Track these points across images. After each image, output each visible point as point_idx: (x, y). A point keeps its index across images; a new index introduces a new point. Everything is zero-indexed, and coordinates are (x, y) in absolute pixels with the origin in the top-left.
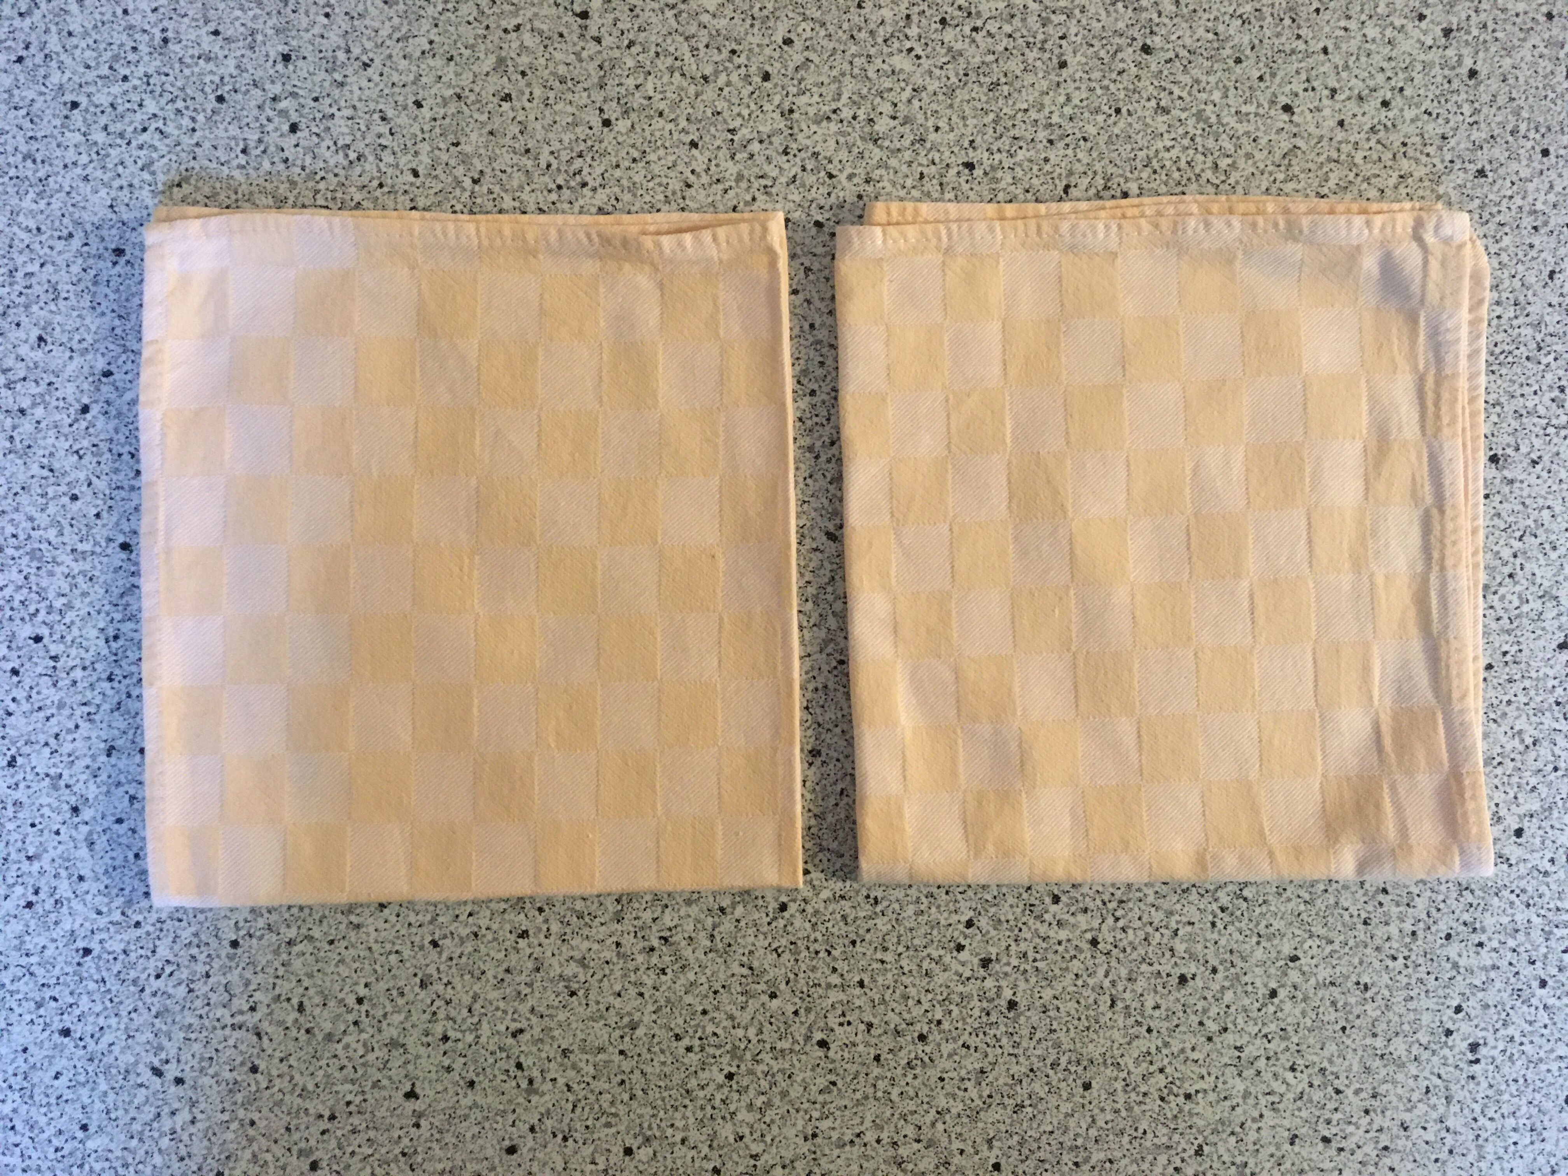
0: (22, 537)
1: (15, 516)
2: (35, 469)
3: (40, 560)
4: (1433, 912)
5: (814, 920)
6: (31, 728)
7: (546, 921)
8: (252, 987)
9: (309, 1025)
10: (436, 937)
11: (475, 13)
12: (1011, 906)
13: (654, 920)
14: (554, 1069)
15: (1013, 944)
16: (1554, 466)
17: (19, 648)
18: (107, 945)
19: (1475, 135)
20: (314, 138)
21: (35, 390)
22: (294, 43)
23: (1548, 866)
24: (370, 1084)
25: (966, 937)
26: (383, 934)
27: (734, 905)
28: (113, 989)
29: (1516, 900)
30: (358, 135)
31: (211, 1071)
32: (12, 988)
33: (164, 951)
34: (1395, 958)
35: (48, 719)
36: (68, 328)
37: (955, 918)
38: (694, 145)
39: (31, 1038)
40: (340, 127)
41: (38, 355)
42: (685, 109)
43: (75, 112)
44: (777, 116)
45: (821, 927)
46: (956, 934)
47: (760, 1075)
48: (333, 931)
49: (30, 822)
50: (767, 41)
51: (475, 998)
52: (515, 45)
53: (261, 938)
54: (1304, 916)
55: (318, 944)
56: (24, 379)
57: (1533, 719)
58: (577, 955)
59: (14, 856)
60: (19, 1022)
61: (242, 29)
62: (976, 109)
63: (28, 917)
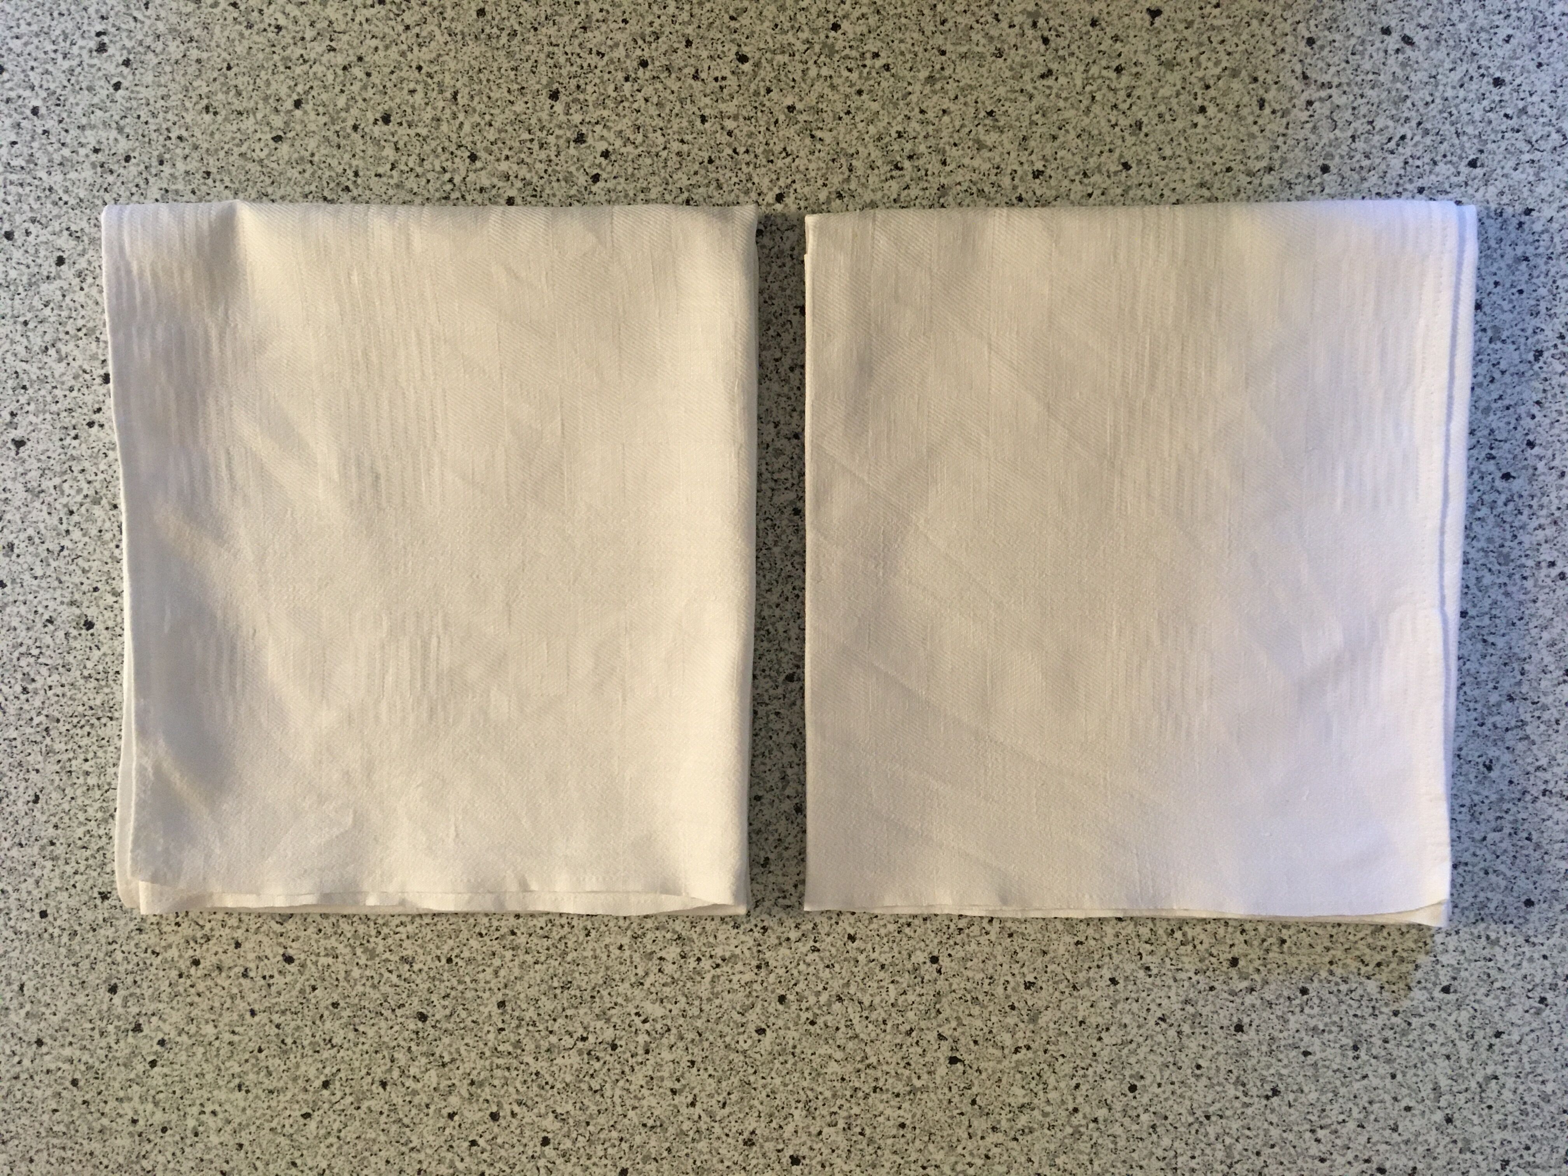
0: (1517, 577)
1: (1523, 597)
2: (1501, 642)
3: (1501, 554)
4: (142, 184)
5: (750, 185)
6: (1518, 389)
7: (1015, 188)
8: (1309, 126)
9: (1254, 86)
10: (1124, 174)
11: (1057, 1065)
12: (554, 195)
13: (907, 187)
14: (1012, 36)
15: (553, 157)
16: (31, 617)
17: (1525, 468)
18: (1453, 170)
19: (110, 932)
20: (1215, 952)
21: (1497, 719)
22: (1231, 1042)
23: (33, 228)
24: (1196, 26)
25: (600, 165)
26: (1177, 177)
27: (828, 201)
28: (1447, 126)
29: (62, 194)
30: (1172, 955)
31: (1353, 41)
32: (1550, 128)
33: (1396, 163)
34: (180, 138)
35: (1501, 397)
36: (1462, 778)
37: (610, 185)
38: (852, 938)
39: (1533, 77)
40: (1189, 963)
41: (1493, 752)
42: (860, 971)
43: (1446, 983)
44: (772, 963)
45: (743, 177)
46: (610, 168)
47: (805, 27)
48: (1227, 180)
49: (1524, 295)
50: (781, 1032)
51: (1088, 110)
52: (1020, 1034)
53: (1299, 175)
54: (268, 181)
55: (1242, 168)
56: (1507, 730)
57: (48, 373)
58: (985, 153)
59: (1541, 261)
60: (1543, 94)
61: (1281, 1056)
62: (584, 965)
63: (1530, 200)
